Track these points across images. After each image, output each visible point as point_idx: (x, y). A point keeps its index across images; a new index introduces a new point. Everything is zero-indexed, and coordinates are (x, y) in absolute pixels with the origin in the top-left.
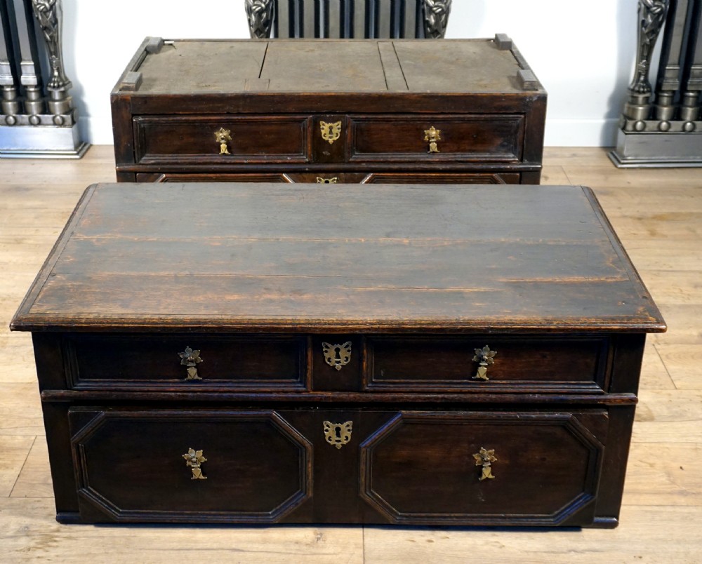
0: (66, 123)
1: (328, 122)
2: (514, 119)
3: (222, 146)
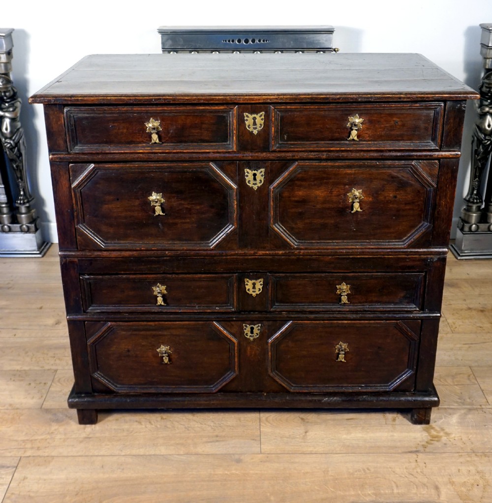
0: (31, 230)
1: (251, 279)
2: (417, 276)
3: (158, 299)
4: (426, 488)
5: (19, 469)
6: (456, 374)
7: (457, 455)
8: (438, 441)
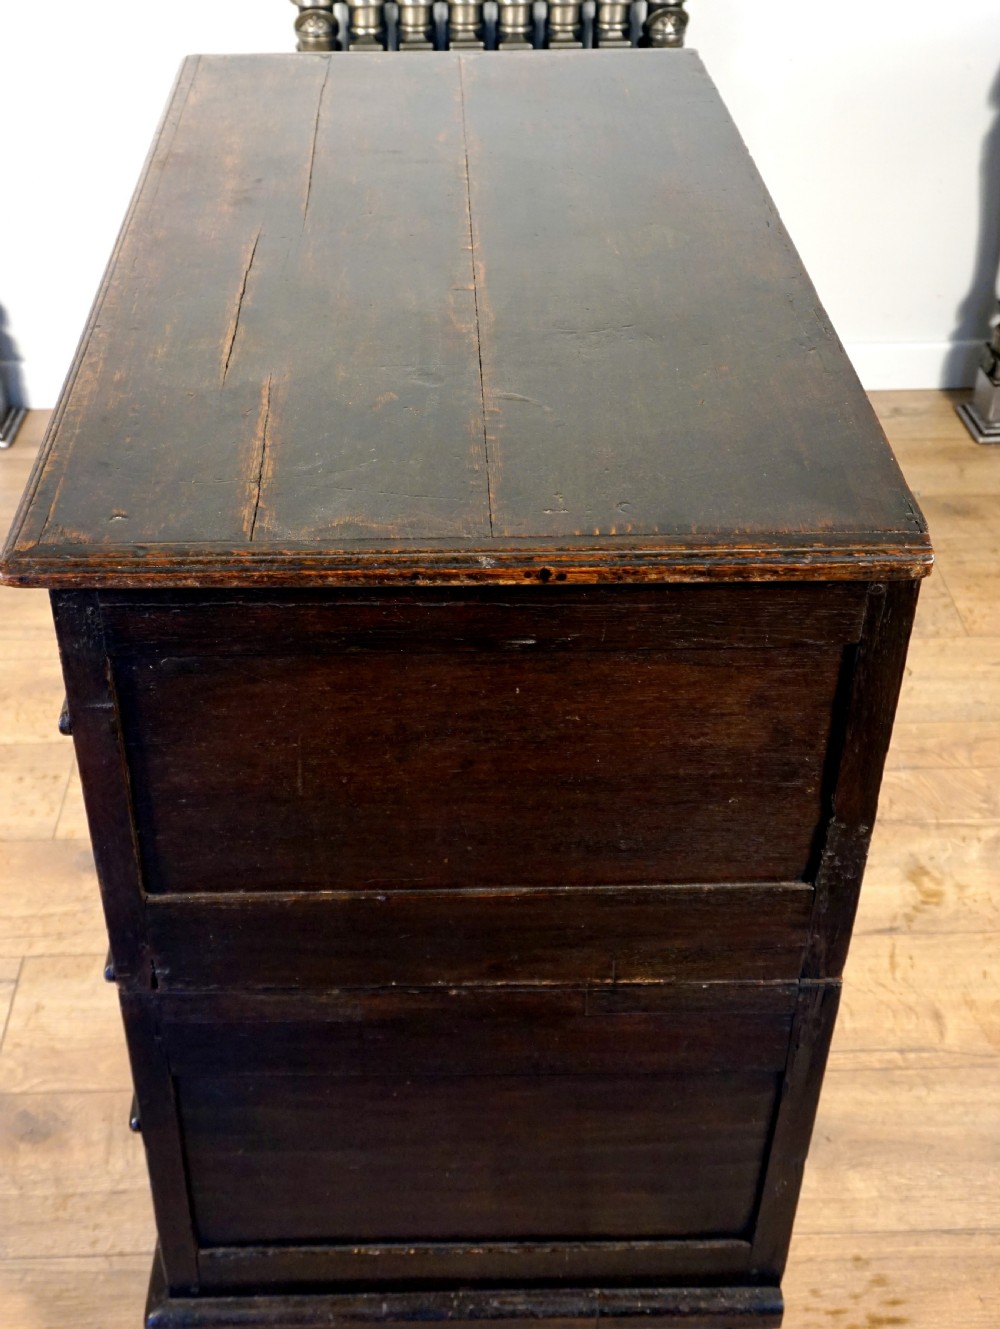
4: (914, 1017)
5: (24, 986)
6: (978, 740)
7: (979, 937)
8: (938, 904)
